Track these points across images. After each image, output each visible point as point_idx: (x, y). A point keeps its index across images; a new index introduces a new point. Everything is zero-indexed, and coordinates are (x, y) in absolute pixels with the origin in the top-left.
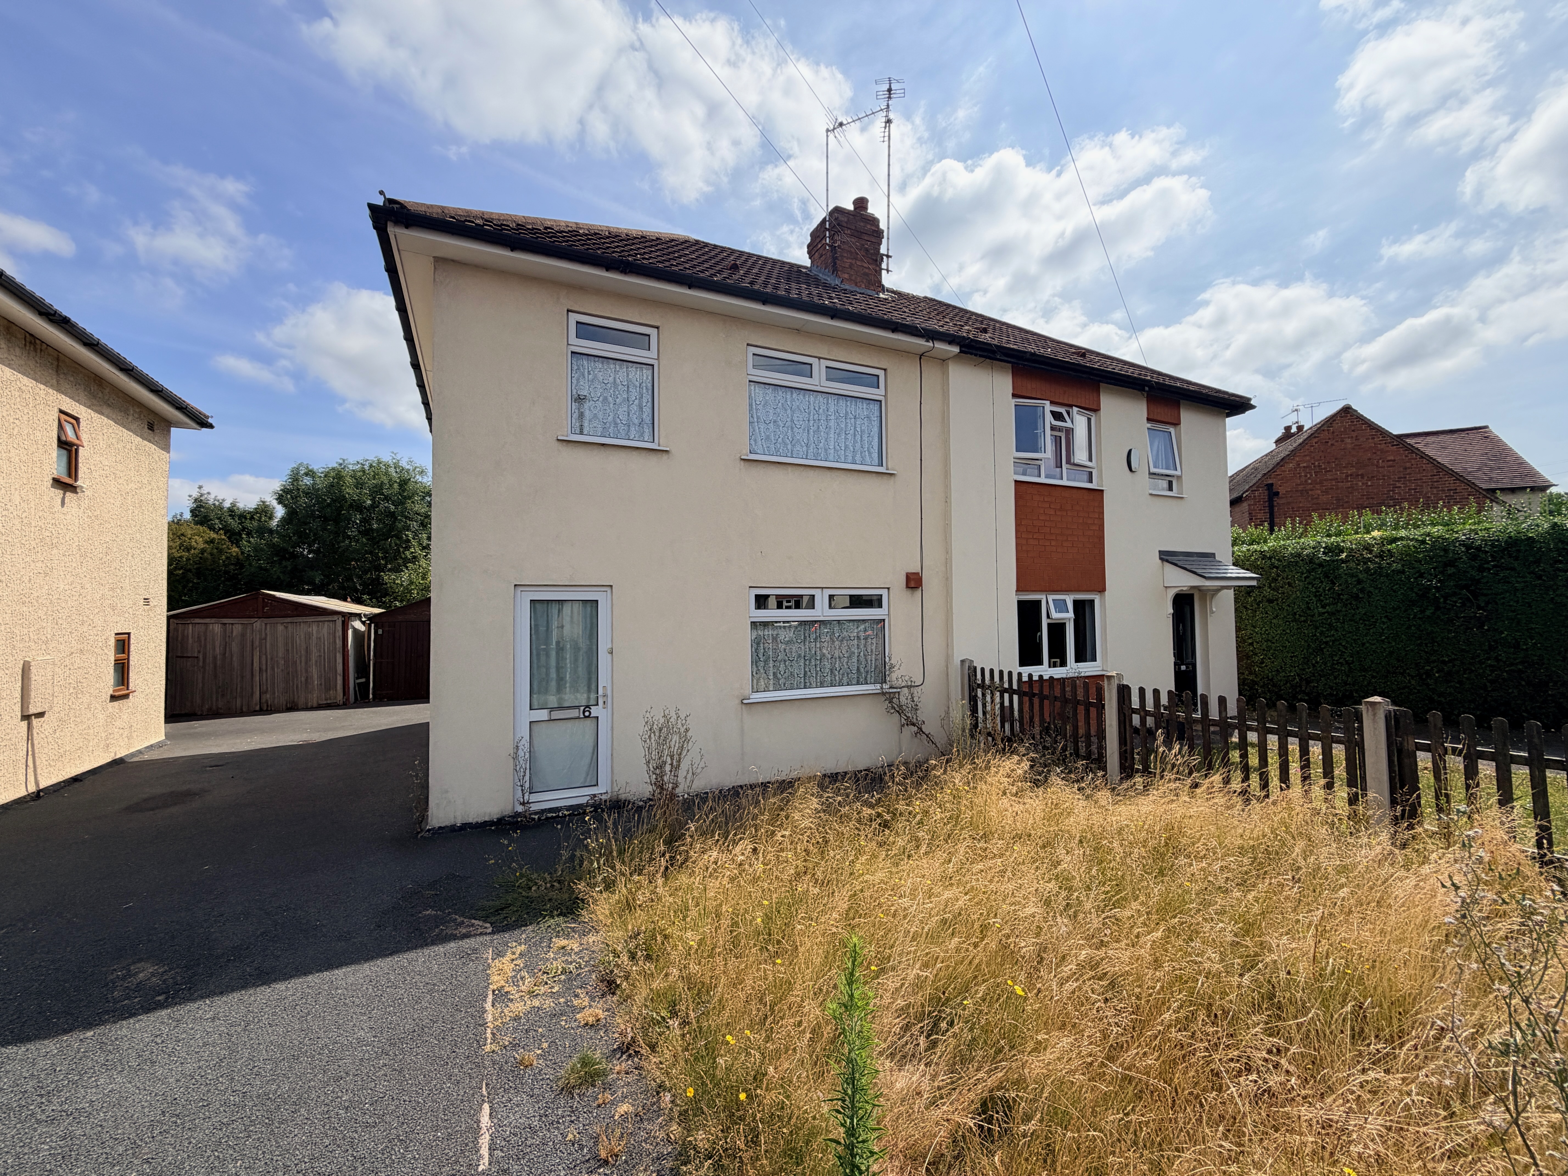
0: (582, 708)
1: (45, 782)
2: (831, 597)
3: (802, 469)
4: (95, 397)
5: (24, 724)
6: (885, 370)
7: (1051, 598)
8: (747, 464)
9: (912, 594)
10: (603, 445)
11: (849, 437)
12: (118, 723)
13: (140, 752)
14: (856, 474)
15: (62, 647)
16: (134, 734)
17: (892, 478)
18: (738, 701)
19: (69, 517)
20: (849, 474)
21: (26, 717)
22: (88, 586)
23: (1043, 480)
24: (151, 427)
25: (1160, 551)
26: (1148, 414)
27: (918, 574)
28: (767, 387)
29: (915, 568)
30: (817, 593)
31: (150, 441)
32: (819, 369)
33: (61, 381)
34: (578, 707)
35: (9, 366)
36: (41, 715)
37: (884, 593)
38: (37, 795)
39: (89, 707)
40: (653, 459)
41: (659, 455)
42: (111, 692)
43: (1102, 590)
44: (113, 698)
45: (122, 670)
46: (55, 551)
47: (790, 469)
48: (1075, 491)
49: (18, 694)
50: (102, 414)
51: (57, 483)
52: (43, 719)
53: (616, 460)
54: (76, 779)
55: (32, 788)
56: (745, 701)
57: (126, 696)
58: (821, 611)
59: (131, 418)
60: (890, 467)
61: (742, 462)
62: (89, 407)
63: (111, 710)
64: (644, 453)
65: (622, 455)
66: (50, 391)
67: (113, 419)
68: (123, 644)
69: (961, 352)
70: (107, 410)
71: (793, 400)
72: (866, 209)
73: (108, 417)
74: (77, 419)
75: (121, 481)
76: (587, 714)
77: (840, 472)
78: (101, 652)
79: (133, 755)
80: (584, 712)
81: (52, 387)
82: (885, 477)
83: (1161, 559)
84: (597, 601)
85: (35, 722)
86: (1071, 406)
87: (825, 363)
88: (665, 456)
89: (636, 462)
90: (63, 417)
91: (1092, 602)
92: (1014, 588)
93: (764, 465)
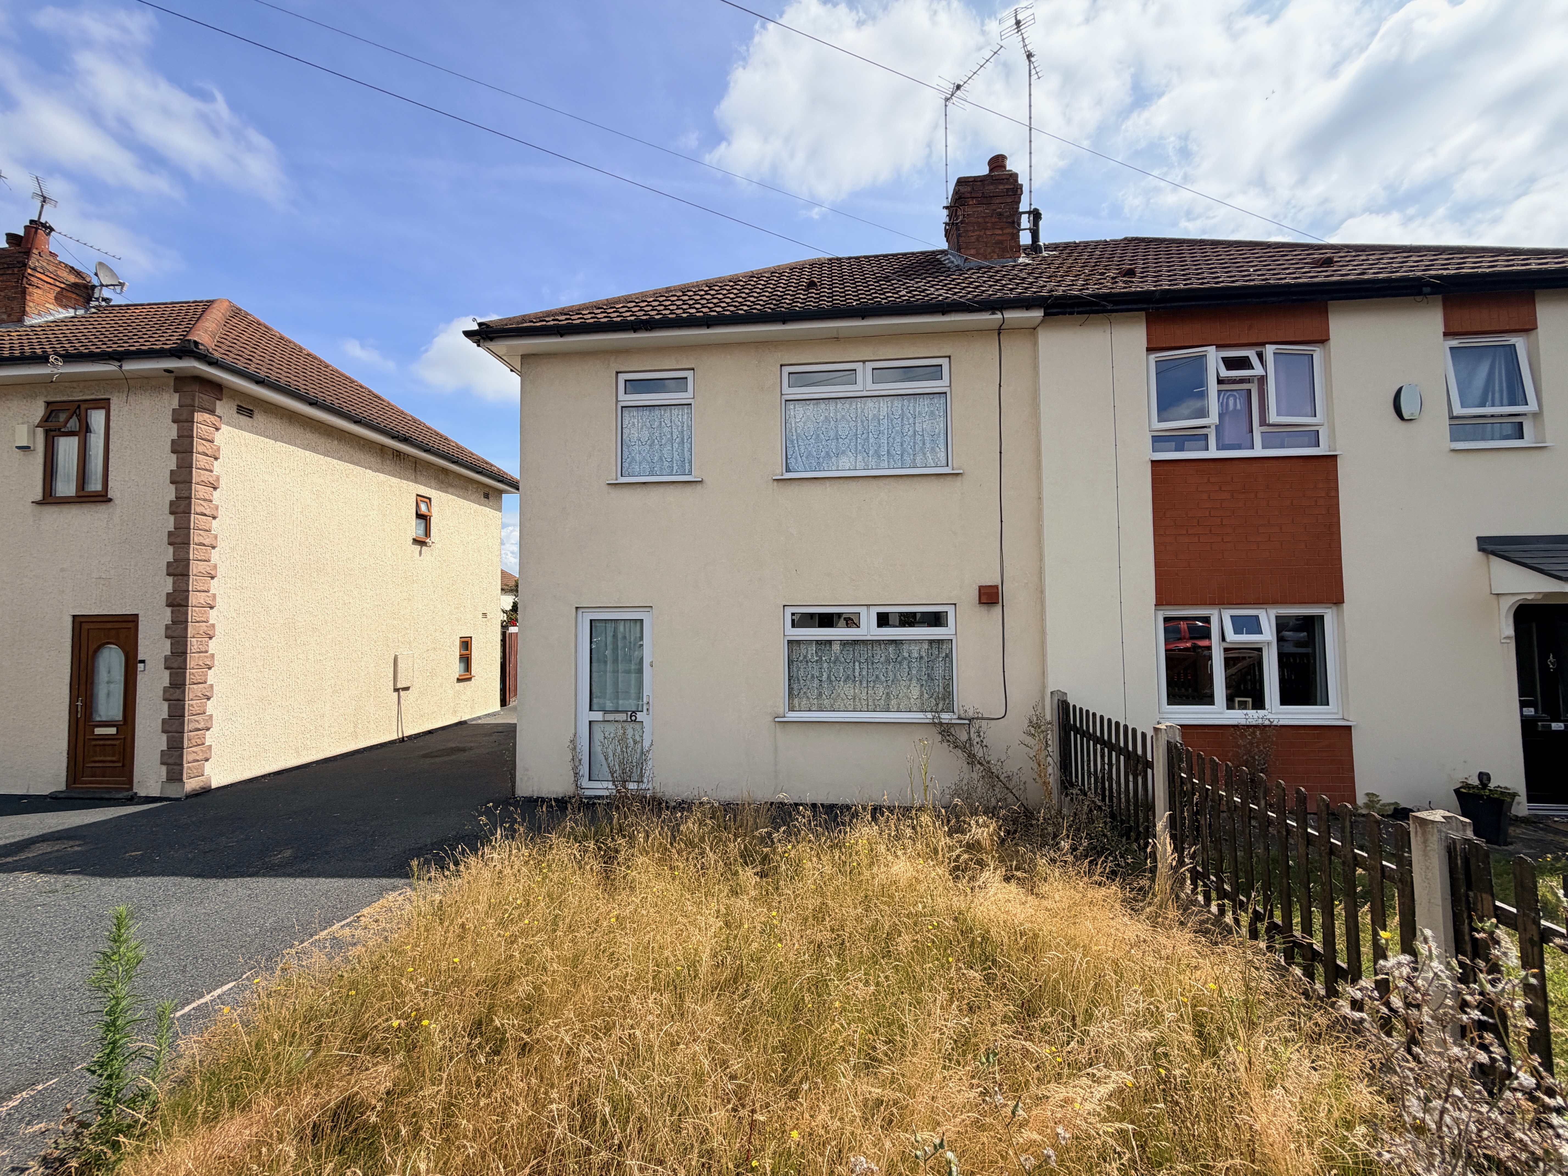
0: (629, 713)
1: (407, 733)
2: (880, 615)
3: (841, 481)
4: (442, 483)
5: (396, 694)
6: (949, 357)
7: (1227, 614)
8: (780, 483)
9: (988, 611)
10: (644, 483)
11: (907, 439)
12: (463, 697)
13: (479, 718)
14: (908, 481)
15: (421, 646)
16: (476, 706)
17: (959, 478)
18: (771, 719)
19: (425, 562)
20: (900, 480)
21: (396, 690)
22: (439, 606)
23: (1213, 453)
24: (486, 496)
25: (1479, 538)
26: (1446, 326)
27: (996, 587)
28: (808, 402)
29: (991, 579)
30: (863, 611)
31: (485, 506)
32: (864, 373)
33: (418, 477)
34: (626, 712)
35: (383, 473)
36: (406, 689)
37: (950, 610)
38: (402, 740)
39: (441, 686)
40: (688, 490)
41: (694, 485)
42: (457, 676)
43: (1337, 599)
44: (459, 680)
45: (466, 660)
46: (416, 585)
47: (828, 483)
48: (1274, 462)
49: (391, 676)
50: (447, 492)
51: (416, 541)
52: (408, 692)
53: (654, 496)
54: (430, 732)
55: (400, 736)
56: (777, 720)
57: (469, 679)
58: (868, 629)
59: (470, 492)
60: (955, 466)
61: (775, 483)
62: (438, 490)
63: (457, 688)
64: (679, 486)
65: (661, 490)
66: (411, 483)
67: (456, 495)
68: (466, 644)
69: (1046, 315)
70: (450, 490)
71: (836, 411)
72: (1005, 167)
73: (452, 494)
74: (430, 499)
75: (462, 535)
76: (633, 718)
77: (889, 479)
78: (448, 649)
79: (474, 719)
80: (631, 716)
81: (412, 481)
82: (949, 478)
83: (1480, 549)
84: (642, 620)
85: (402, 693)
86: (1263, 344)
87: (870, 366)
88: (699, 486)
89: (672, 495)
90: (419, 498)
91: (1321, 618)
92: (1154, 602)
93: (797, 483)
